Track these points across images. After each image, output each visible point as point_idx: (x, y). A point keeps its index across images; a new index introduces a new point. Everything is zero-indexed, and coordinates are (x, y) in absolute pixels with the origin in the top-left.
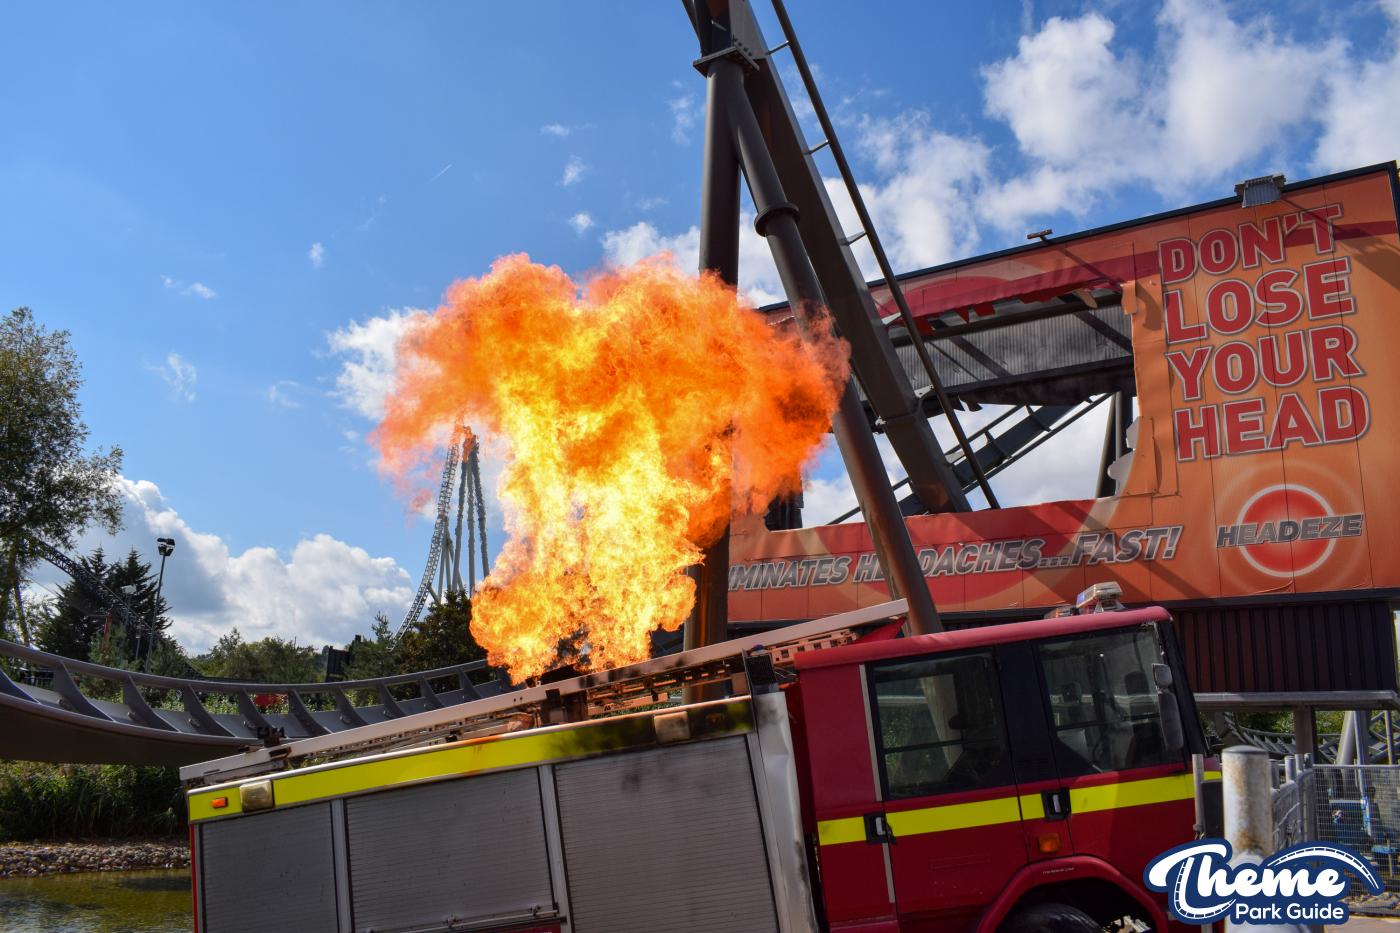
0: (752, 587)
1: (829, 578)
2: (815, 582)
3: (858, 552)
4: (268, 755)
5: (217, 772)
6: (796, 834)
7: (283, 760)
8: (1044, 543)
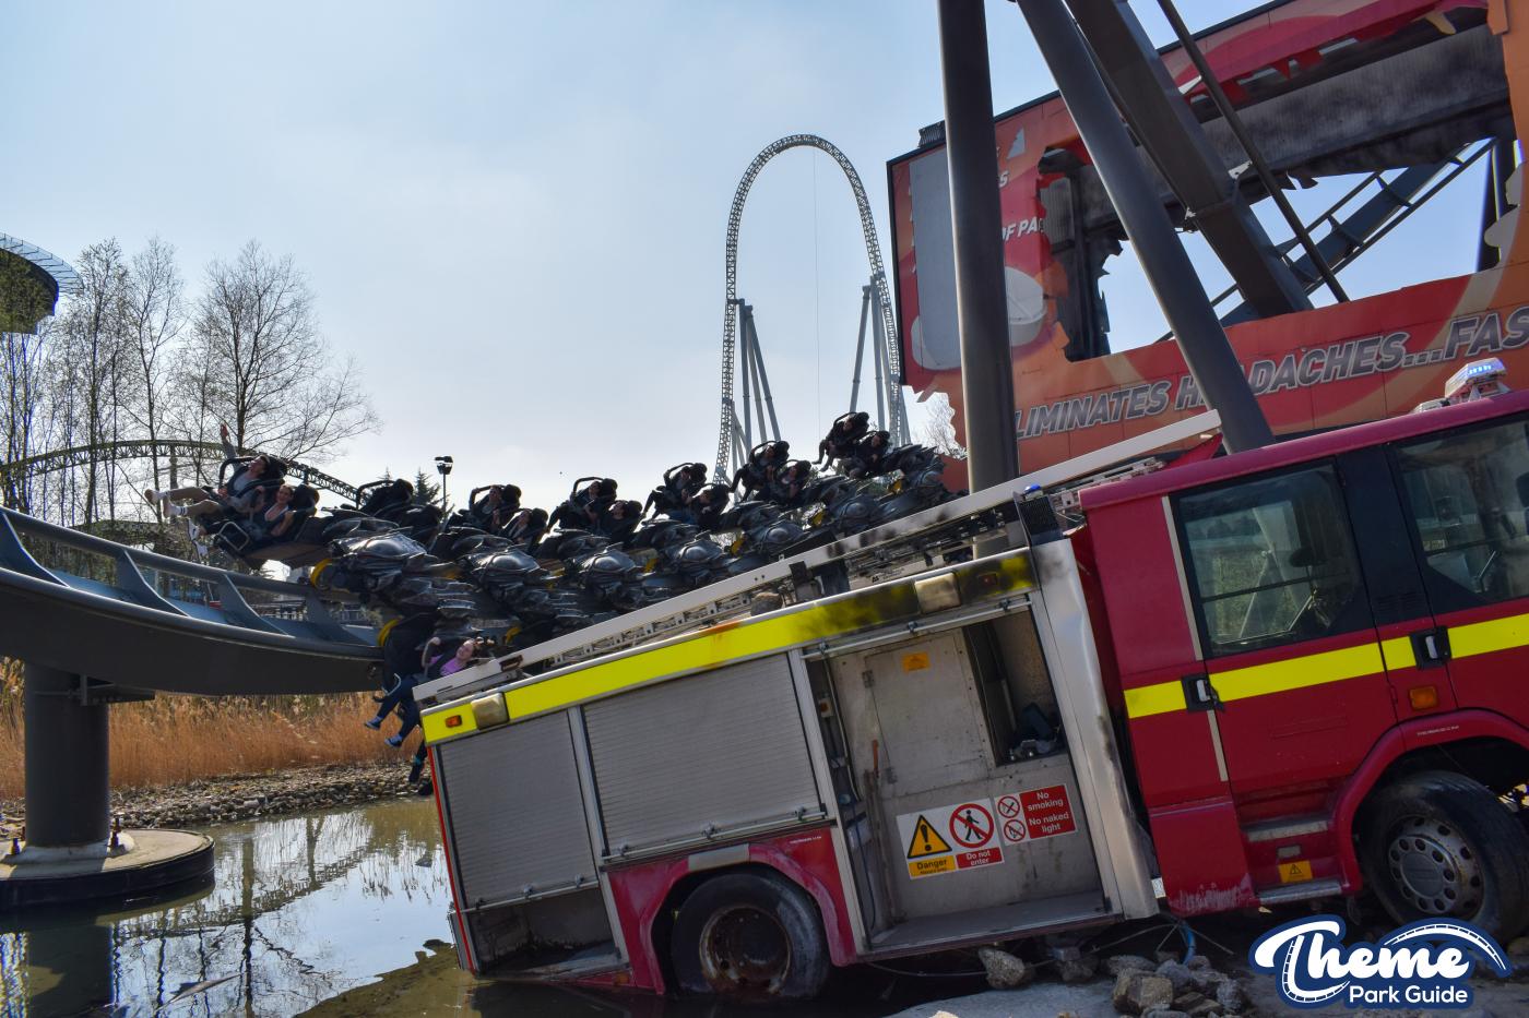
0: (1057, 430)
1: (1146, 409)
2: (1129, 416)
3: (1178, 373)
4: (500, 667)
5: (449, 688)
6: (1097, 707)
7: (515, 671)
8: (1408, 336)
